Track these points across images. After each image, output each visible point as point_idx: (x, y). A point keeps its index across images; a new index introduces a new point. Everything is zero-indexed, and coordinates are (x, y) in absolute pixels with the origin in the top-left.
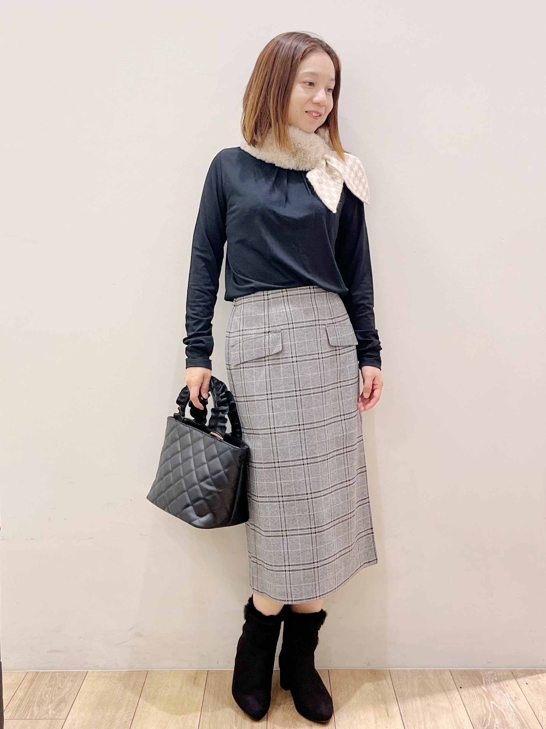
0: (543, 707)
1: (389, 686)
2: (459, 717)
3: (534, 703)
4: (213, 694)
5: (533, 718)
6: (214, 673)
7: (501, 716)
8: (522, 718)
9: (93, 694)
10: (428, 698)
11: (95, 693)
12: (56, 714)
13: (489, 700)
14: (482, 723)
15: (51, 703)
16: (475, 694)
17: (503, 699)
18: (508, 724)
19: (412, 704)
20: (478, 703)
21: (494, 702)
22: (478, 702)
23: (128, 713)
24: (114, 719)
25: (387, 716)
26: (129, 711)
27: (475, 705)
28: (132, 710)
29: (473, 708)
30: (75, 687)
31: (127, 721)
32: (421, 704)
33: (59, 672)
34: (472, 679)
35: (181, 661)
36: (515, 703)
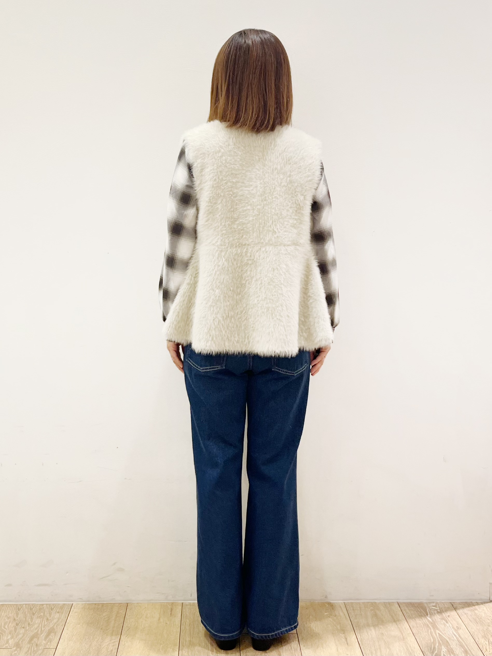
0: (482, 636)
1: (346, 617)
2: (409, 644)
3: (475, 633)
4: (189, 623)
6: (188, 605)
7: (446, 644)
8: (465, 646)
9: (79, 624)
10: (381, 628)
11: (81, 624)
12: (47, 643)
13: (434, 628)
14: (431, 651)
16: (422, 624)
17: (447, 628)
18: (454, 652)
19: (368, 633)
20: (426, 632)
21: (439, 631)
23: (113, 643)
24: (101, 648)
25: (346, 644)
26: (113, 641)
27: (423, 634)
28: (116, 640)
29: (421, 637)
30: (62, 618)
31: (112, 650)
32: (376, 634)
33: (47, 604)
34: (419, 611)
35: (158, 594)
36: (458, 633)
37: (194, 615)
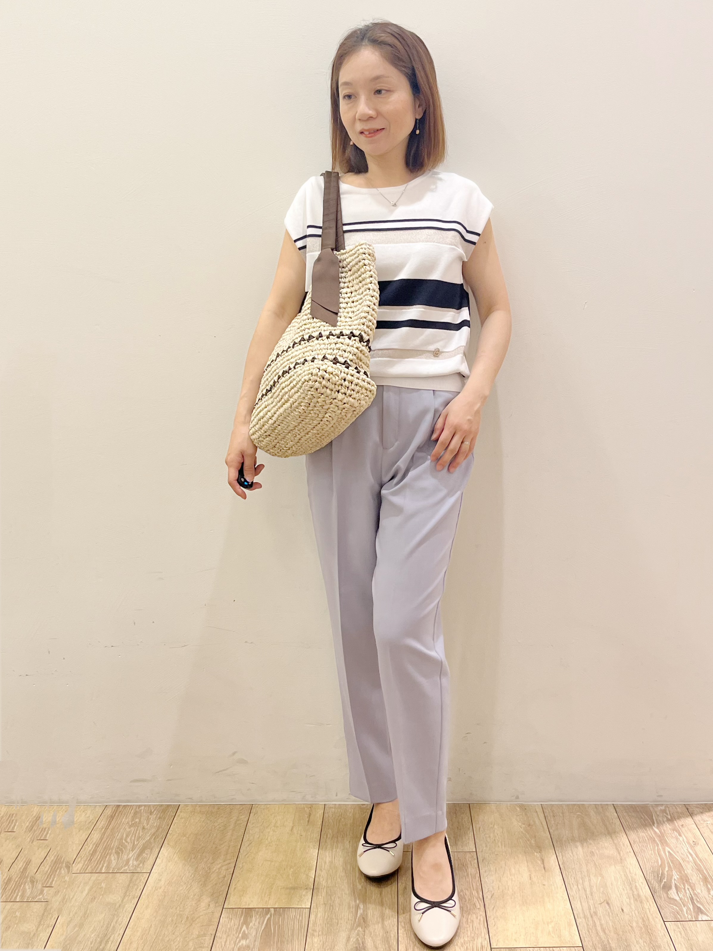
1: (543, 827)
2: (630, 870)
4: (331, 837)
6: (332, 808)
7: (679, 867)
9: (185, 836)
10: (591, 844)
11: (187, 836)
12: (139, 865)
13: (663, 844)
14: (658, 879)
15: (132, 850)
16: (646, 838)
17: (680, 844)
18: (689, 879)
19: (573, 853)
20: (651, 850)
21: (669, 848)
22: (651, 848)
23: (227, 864)
24: (210, 873)
25: (543, 868)
26: (228, 862)
27: (648, 853)
28: (232, 860)
29: (645, 857)
30: (163, 827)
31: (225, 875)
32: (584, 854)
33: (145, 806)
34: (642, 818)
35: (292, 793)
36: (695, 850)
37: (339, 822)
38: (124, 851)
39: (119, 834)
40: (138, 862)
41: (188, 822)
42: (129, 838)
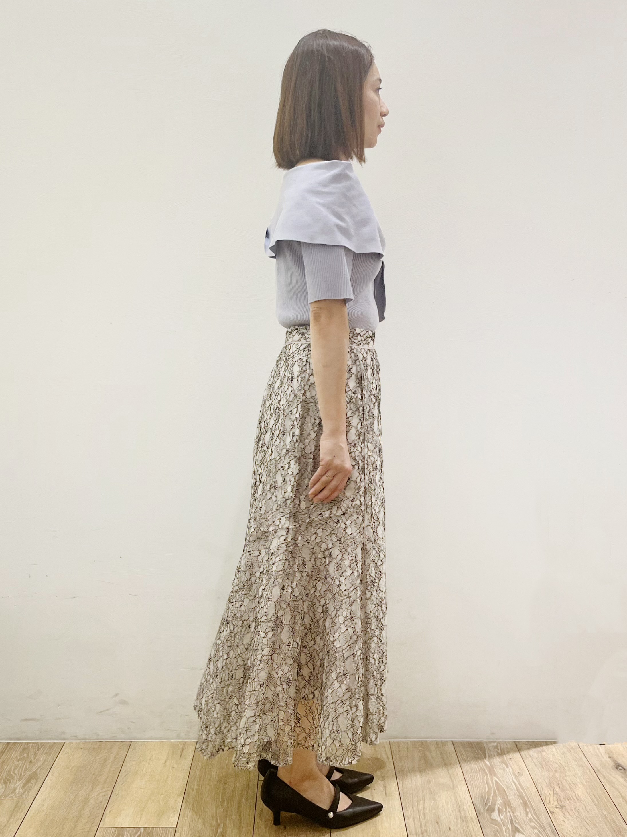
0: (547, 783)
2: (460, 796)
3: (537, 780)
4: (200, 769)
5: (536, 796)
7: (503, 793)
8: (525, 797)
9: (68, 768)
10: (428, 774)
11: (70, 768)
12: (25, 792)
13: (491, 774)
15: (19, 780)
16: (477, 770)
17: (506, 774)
18: (510, 804)
19: (411, 781)
20: (481, 780)
21: (497, 778)
22: (480, 778)
23: (104, 792)
24: (88, 799)
25: (385, 795)
26: (105, 790)
27: (478, 781)
28: (109, 788)
29: (475, 785)
30: (48, 761)
31: (102, 800)
32: (421, 781)
33: (33, 743)
34: (476, 752)
35: (168, 731)
36: (519, 780)
38: (12, 782)
39: (8, 767)
40: (23, 791)
41: (71, 757)
42: (17, 769)
